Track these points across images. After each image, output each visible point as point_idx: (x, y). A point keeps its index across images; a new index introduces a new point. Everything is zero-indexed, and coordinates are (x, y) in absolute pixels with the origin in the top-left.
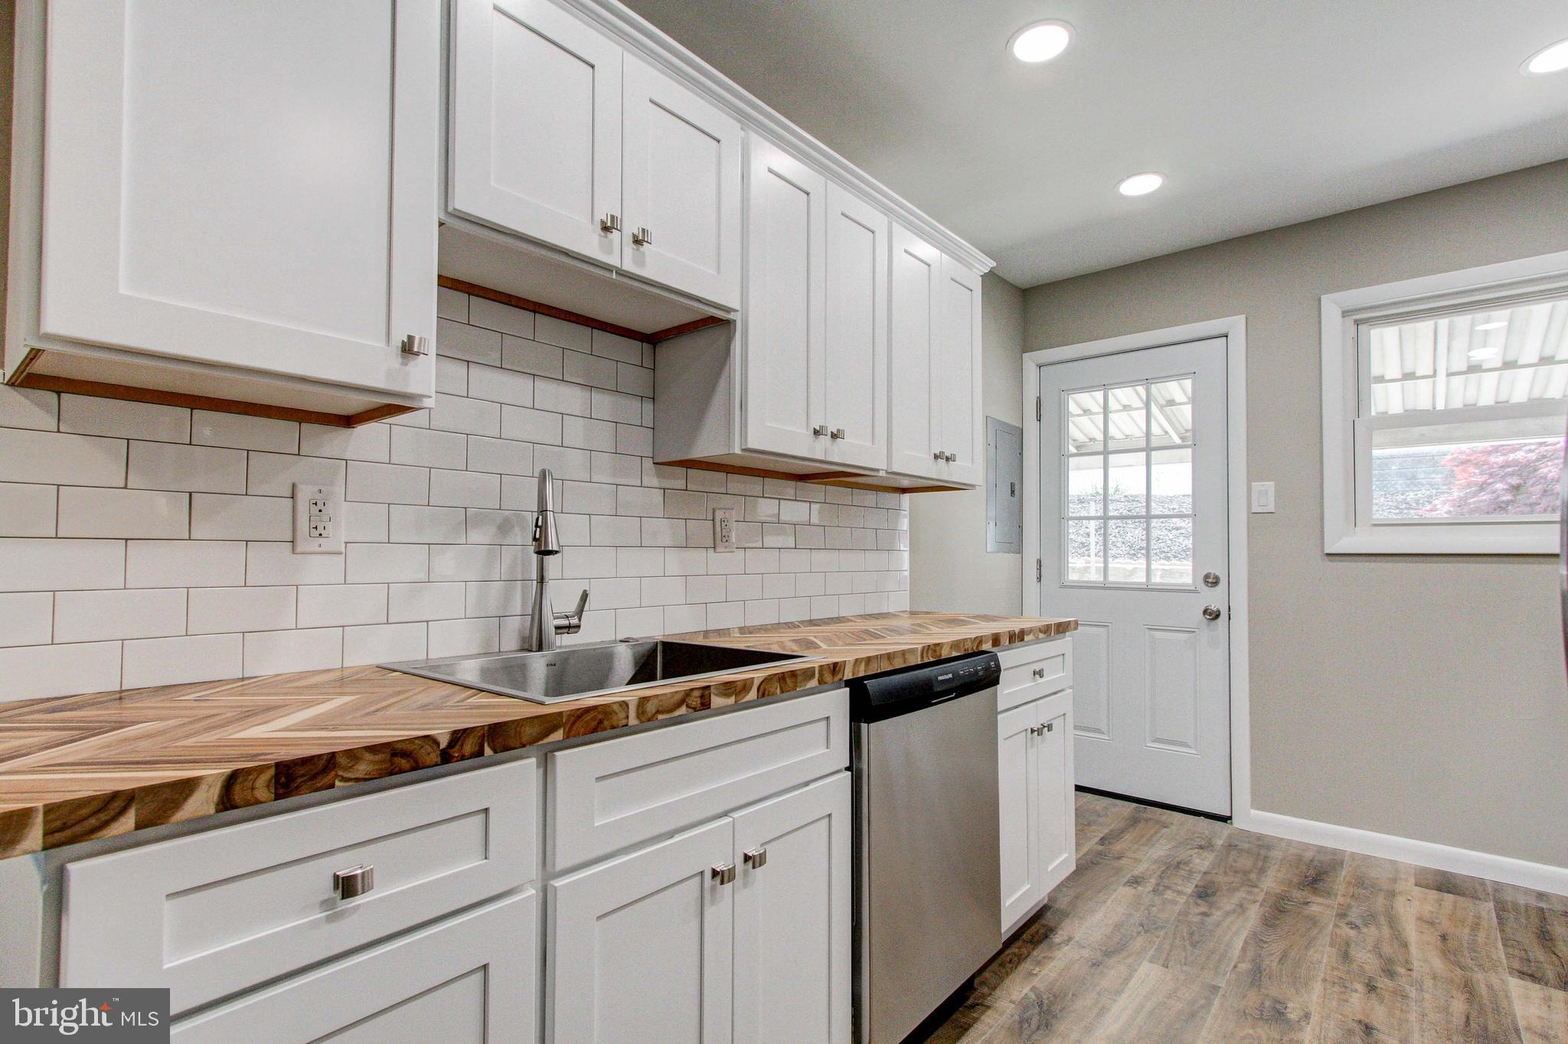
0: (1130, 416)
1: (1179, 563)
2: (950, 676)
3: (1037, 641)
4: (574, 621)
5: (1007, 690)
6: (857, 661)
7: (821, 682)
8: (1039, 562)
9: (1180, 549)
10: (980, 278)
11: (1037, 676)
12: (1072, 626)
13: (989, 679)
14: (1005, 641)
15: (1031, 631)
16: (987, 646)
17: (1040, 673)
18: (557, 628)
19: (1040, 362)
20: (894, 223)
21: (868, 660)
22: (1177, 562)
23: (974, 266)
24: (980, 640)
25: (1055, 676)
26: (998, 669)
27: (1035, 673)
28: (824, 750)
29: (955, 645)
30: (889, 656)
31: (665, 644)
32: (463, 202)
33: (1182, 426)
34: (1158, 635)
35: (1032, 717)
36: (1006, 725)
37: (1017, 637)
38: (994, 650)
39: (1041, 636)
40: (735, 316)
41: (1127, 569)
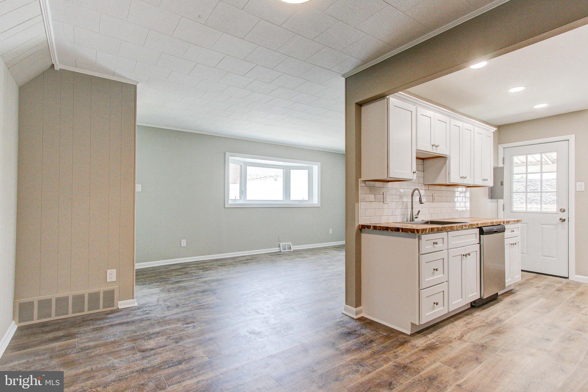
0: (533, 157)
1: (550, 205)
2: (496, 228)
3: (512, 224)
4: (417, 216)
5: (507, 233)
6: (481, 223)
7: (469, 227)
8: (504, 205)
9: (551, 200)
10: (493, 133)
11: (512, 232)
12: (520, 221)
13: (503, 230)
14: (505, 223)
15: (511, 221)
16: (502, 224)
17: (513, 231)
18: (415, 217)
19: (504, 147)
20: (475, 127)
21: (482, 224)
22: (549, 205)
23: (490, 130)
24: (500, 222)
25: (516, 233)
26: (505, 229)
27: (512, 231)
28: (475, 239)
29: (496, 222)
30: (485, 223)
31: (430, 221)
32: (418, 148)
33: (552, 157)
34: (544, 226)
35: (513, 241)
36: (507, 242)
37: (508, 222)
38: (504, 225)
39: (513, 222)
40: (448, 156)
41: (534, 207)
